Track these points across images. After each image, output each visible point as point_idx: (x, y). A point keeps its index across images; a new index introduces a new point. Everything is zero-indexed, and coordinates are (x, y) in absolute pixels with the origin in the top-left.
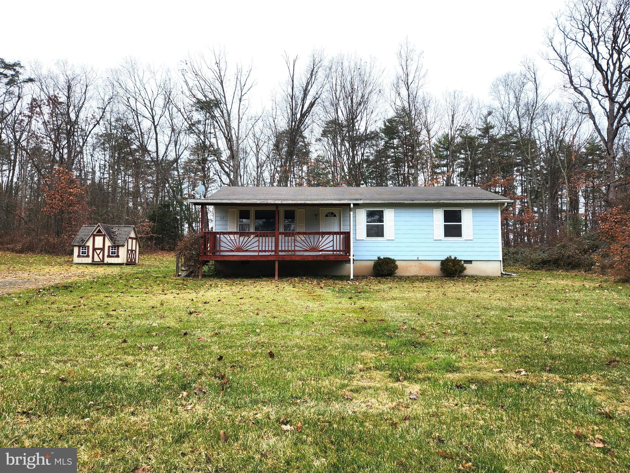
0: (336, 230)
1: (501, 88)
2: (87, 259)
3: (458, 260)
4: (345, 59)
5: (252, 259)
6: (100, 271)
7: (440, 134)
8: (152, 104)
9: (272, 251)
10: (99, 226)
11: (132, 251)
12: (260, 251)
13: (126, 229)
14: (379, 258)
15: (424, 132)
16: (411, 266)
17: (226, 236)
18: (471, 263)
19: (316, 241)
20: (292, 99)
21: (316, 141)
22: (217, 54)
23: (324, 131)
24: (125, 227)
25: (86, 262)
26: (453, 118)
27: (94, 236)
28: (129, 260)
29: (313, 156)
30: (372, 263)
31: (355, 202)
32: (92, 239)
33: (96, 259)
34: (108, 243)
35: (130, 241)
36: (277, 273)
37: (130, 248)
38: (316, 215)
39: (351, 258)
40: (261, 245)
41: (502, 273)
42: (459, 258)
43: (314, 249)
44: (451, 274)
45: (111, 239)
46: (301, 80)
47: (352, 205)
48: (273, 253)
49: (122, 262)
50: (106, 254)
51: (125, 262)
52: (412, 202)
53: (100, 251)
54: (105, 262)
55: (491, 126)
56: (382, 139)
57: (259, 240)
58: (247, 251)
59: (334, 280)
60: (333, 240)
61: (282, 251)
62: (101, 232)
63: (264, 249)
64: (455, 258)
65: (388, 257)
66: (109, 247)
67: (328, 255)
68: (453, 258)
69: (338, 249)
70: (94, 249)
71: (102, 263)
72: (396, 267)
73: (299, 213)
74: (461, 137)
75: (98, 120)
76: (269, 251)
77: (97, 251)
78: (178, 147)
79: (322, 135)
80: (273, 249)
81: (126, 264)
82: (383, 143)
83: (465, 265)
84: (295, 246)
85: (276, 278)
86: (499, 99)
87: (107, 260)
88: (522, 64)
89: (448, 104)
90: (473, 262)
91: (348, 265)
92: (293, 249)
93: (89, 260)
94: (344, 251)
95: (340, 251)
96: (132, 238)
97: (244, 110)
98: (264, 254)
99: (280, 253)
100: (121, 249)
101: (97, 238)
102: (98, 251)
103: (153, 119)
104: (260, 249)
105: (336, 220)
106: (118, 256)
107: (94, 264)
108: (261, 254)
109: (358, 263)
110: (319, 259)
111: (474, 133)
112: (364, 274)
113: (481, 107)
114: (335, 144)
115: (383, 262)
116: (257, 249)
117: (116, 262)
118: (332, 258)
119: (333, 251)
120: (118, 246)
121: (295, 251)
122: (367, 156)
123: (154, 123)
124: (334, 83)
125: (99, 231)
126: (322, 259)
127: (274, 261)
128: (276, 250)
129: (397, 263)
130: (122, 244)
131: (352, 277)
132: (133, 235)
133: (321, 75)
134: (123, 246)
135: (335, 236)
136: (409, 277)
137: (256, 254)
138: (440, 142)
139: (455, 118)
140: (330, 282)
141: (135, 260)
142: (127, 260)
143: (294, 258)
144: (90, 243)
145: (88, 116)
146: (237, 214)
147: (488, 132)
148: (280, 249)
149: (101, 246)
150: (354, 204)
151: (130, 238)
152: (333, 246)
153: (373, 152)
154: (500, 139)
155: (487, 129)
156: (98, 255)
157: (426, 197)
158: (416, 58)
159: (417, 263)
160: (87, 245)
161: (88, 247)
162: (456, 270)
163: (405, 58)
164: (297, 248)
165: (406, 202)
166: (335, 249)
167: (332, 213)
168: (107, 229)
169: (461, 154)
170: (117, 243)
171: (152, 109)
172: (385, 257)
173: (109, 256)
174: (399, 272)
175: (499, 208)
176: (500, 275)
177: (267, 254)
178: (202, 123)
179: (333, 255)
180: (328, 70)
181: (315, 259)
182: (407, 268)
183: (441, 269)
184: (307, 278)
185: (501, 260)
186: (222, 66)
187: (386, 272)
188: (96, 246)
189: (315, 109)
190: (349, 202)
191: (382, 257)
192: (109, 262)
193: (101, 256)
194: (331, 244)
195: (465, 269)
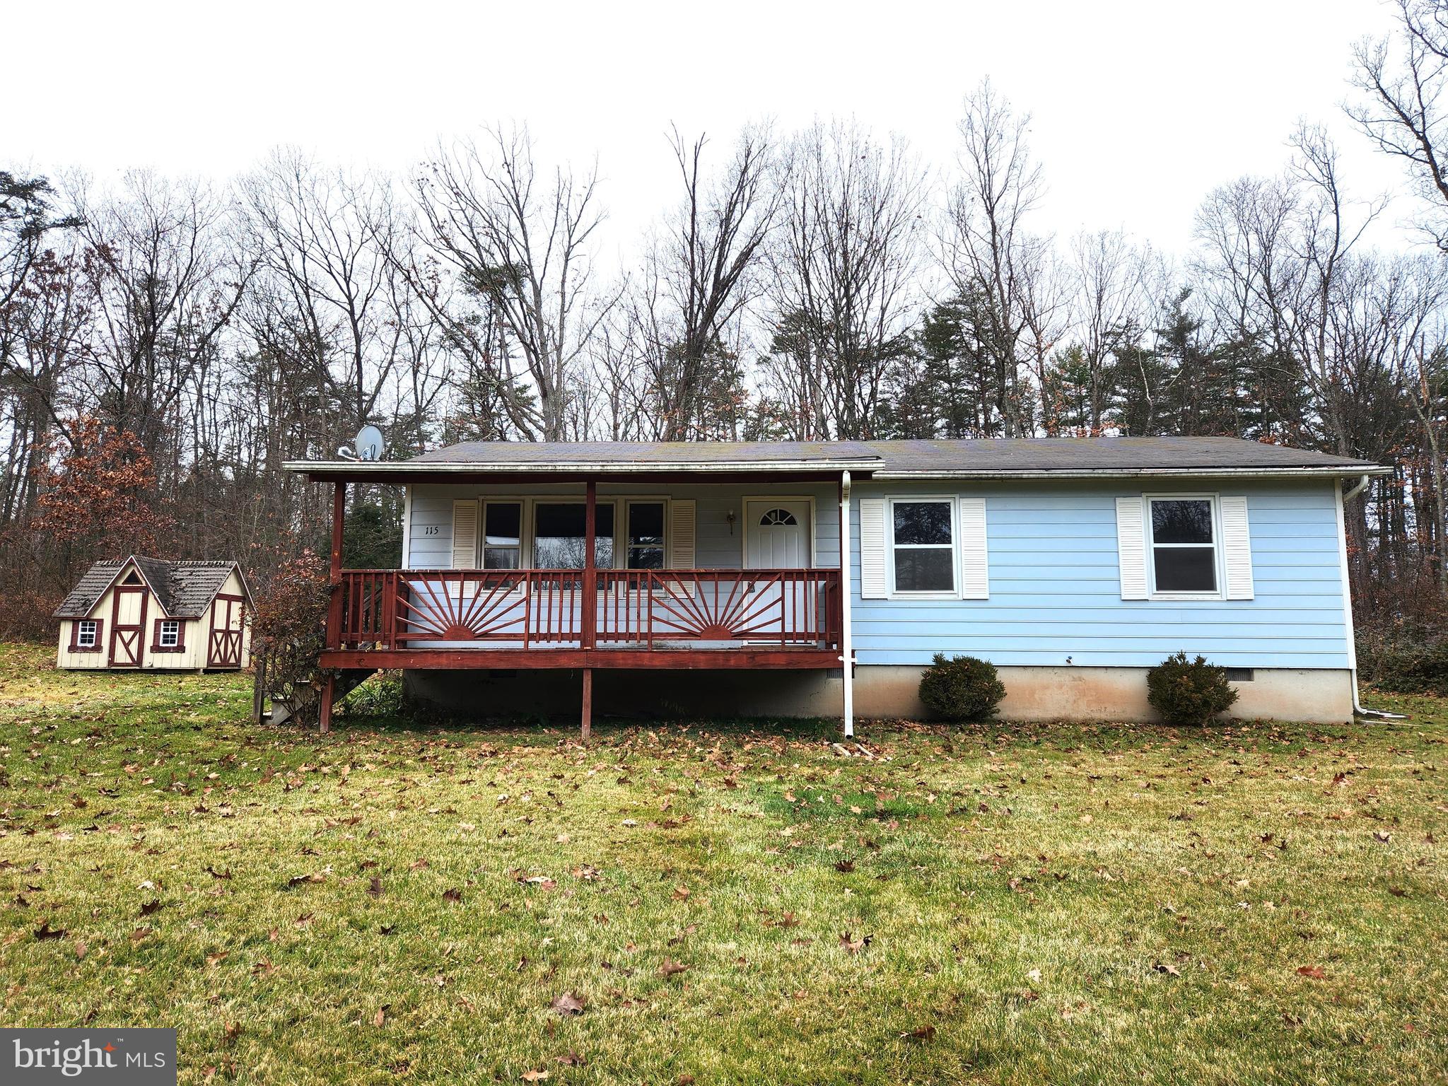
0: (797, 564)
1: (1228, 215)
2: (94, 656)
3: (1210, 668)
4: (826, 137)
5: (503, 666)
6: (130, 691)
7: (1062, 345)
8: (348, 267)
9: (571, 637)
10: (131, 563)
11: (227, 633)
12: (531, 637)
13: (213, 572)
14: (938, 659)
15: (1027, 334)
16: (1046, 688)
17: (436, 585)
18: (1250, 678)
19: (723, 601)
20: (691, 244)
21: (758, 363)
22: (508, 141)
23: (777, 339)
24: (210, 565)
25: (93, 666)
26: (1100, 299)
27: (118, 591)
28: (217, 660)
29: (752, 401)
30: (916, 677)
31: (858, 466)
32: (110, 600)
33: (121, 657)
34: (155, 612)
35: (221, 605)
36: (586, 713)
37: (220, 624)
38: (731, 519)
39: (847, 659)
40: (533, 616)
41: (1356, 713)
42: (1214, 660)
43: (715, 631)
44: (1187, 715)
45: (165, 600)
46: (714, 193)
47: (846, 478)
48: (577, 644)
49: (192, 666)
50: (149, 642)
51: (203, 664)
52: (1044, 474)
53: (131, 633)
54: (146, 665)
55: (1191, 324)
56: (920, 358)
57: (528, 600)
58: (486, 636)
59: (787, 736)
60: (782, 599)
61: (606, 636)
62: (138, 581)
63: (543, 630)
64: (1200, 660)
65: (966, 655)
66: (158, 622)
67: (766, 652)
68: (1191, 660)
69: (800, 629)
70: (117, 629)
71: (136, 669)
72: (998, 691)
73: (678, 511)
74: (1114, 351)
75: (226, 311)
76: (561, 637)
77: (124, 633)
78: (421, 377)
79: (773, 350)
80: (577, 628)
81: (206, 671)
82: (922, 366)
83: (1233, 685)
84: (651, 618)
85: (586, 729)
86: (1223, 246)
87: (151, 660)
88: (1292, 142)
89: (1087, 265)
90: (1256, 674)
91: (835, 681)
92: (644, 629)
93: (100, 660)
94: (820, 636)
95: (806, 636)
96: (230, 599)
97: (576, 285)
98: (543, 645)
99: (600, 644)
100: (190, 628)
101: (125, 597)
102: (127, 635)
103: (351, 303)
104: (533, 630)
105: (797, 532)
106: (181, 649)
107: (113, 671)
108: (533, 645)
109: (867, 676)
110: (732, 663)
111: (1149, 342)
112: (892, 712)
113: (1167, 272)
114: (805, 368)
115: (953, 675)
116: (519, 628)
117: (176, 665)
118: (780, 663)
119: (783, 635)
120: (183, 621)
121: (649, 636)
122: (884, 400)
123: (352, 313)
124: (799, 204)
125: (133, 578)
126: (745, 664)
127: (579, 673)
128: (588, 633)
129: (1001, 676)
130: (192, 614)
131: (849, 730)
132: (231, 587)
133: (766, 185)
134: (197, 619)
135: (789, 584)
136: (1043, 726)
137: (519, 645)
138: (1062, 366)
139: (1104, 298)
140: (773, 745)
141: (239, 660)
142: (210, 660)
143: (647, 662)
144: (105, 613)
145: (200, 302)
146: (479, 518)
147: (1184, 340)
148: (600, 629)
149: (136, 621)
150: (855, 475)
151: (221, 597)
152: (782, 619)
153: (898, 390)
154: (1213, 355)
155: (1180, 331)
156: (127, 645)
157: (1090, 460)
158: (1009, 133)
159: (1066, 677)
160: (97, 616)
161: (101, 621)
162: (1206, 703)
163: (983, 135)
164: (658, 627)
165: (1026, 474)
166: (789, 629)
167: (784, 514)
168: (153, 573)
169: (1115, 393)
170: (181, 611)
171: (347, 281)
172: (960, 655)
173: (156, 649)
174: (1007, 709)
175: (1339, 494)
176: (1351, 719)
177: (554, 645)
178: (482, 322)
179: (782, 651)
180: (784, 172)
181: (720, 664)
182: (1032, 693)
183: (1151, 698)
184: (693, 732)
185: (1353, 665)
186: (521, 172)
187: (964, 708)
188: (122, 621)
189: (750, 269)
190: (837, 466)
191: (949, 657)
192: (156, 666)
193: (134, 648)
194: (776, 611)
195: (1231, 697)
